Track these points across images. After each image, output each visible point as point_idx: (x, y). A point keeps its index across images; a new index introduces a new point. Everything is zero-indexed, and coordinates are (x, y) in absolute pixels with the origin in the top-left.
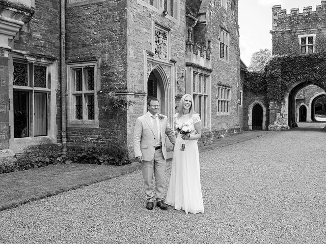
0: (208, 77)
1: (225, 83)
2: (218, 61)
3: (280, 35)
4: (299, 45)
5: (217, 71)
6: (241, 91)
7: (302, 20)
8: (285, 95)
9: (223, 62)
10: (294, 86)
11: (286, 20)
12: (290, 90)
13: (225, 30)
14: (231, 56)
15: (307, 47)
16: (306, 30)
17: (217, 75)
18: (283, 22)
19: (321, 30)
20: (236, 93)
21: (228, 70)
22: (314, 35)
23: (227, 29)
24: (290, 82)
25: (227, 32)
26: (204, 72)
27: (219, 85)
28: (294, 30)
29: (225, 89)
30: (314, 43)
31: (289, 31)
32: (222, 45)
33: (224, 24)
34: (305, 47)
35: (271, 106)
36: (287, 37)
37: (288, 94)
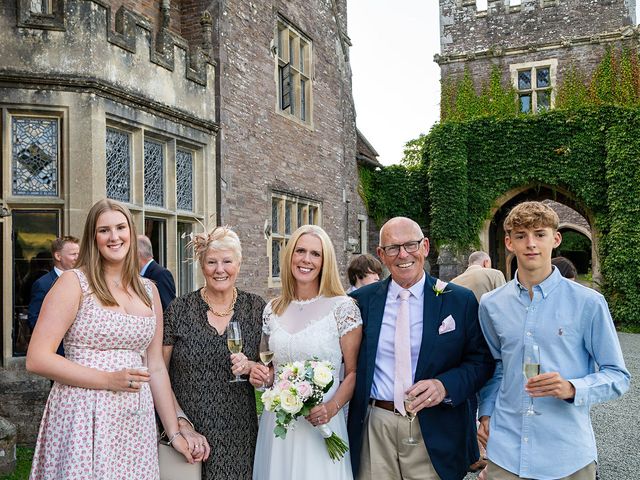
0: (198, 148)
1: (299, 188)
2: (271, 115)
3: (462, 66)
4: (513, 91)
5: (265, 148)
6: (364, 217)
7: (517, 23)
8: (480, 226)
9: (289, 123)
10: (502, 201)
11: (476, 26)
12: (492, 212)
13: (297, 28)
14: (319, 110)
15: (534, 95)
16: (531, 50)
17: (268, 161)
18: (469, 31)
19: (569, 48)
20: (341, 218)
21: (309, 151)
22: (553, 63)
23: (302, 26)
24: (492, 190)
25: (303, 34)
26: (171, 127)
27: (274, 191)
28: (499, 51)
29: (301, 206)
30: (553, 84)
31: (485, 53)
32: (286, 71)
33: (293, 11)
34: (529, 95)
35: (442, 255)
36: (481, 70)
37: (488, 223)
